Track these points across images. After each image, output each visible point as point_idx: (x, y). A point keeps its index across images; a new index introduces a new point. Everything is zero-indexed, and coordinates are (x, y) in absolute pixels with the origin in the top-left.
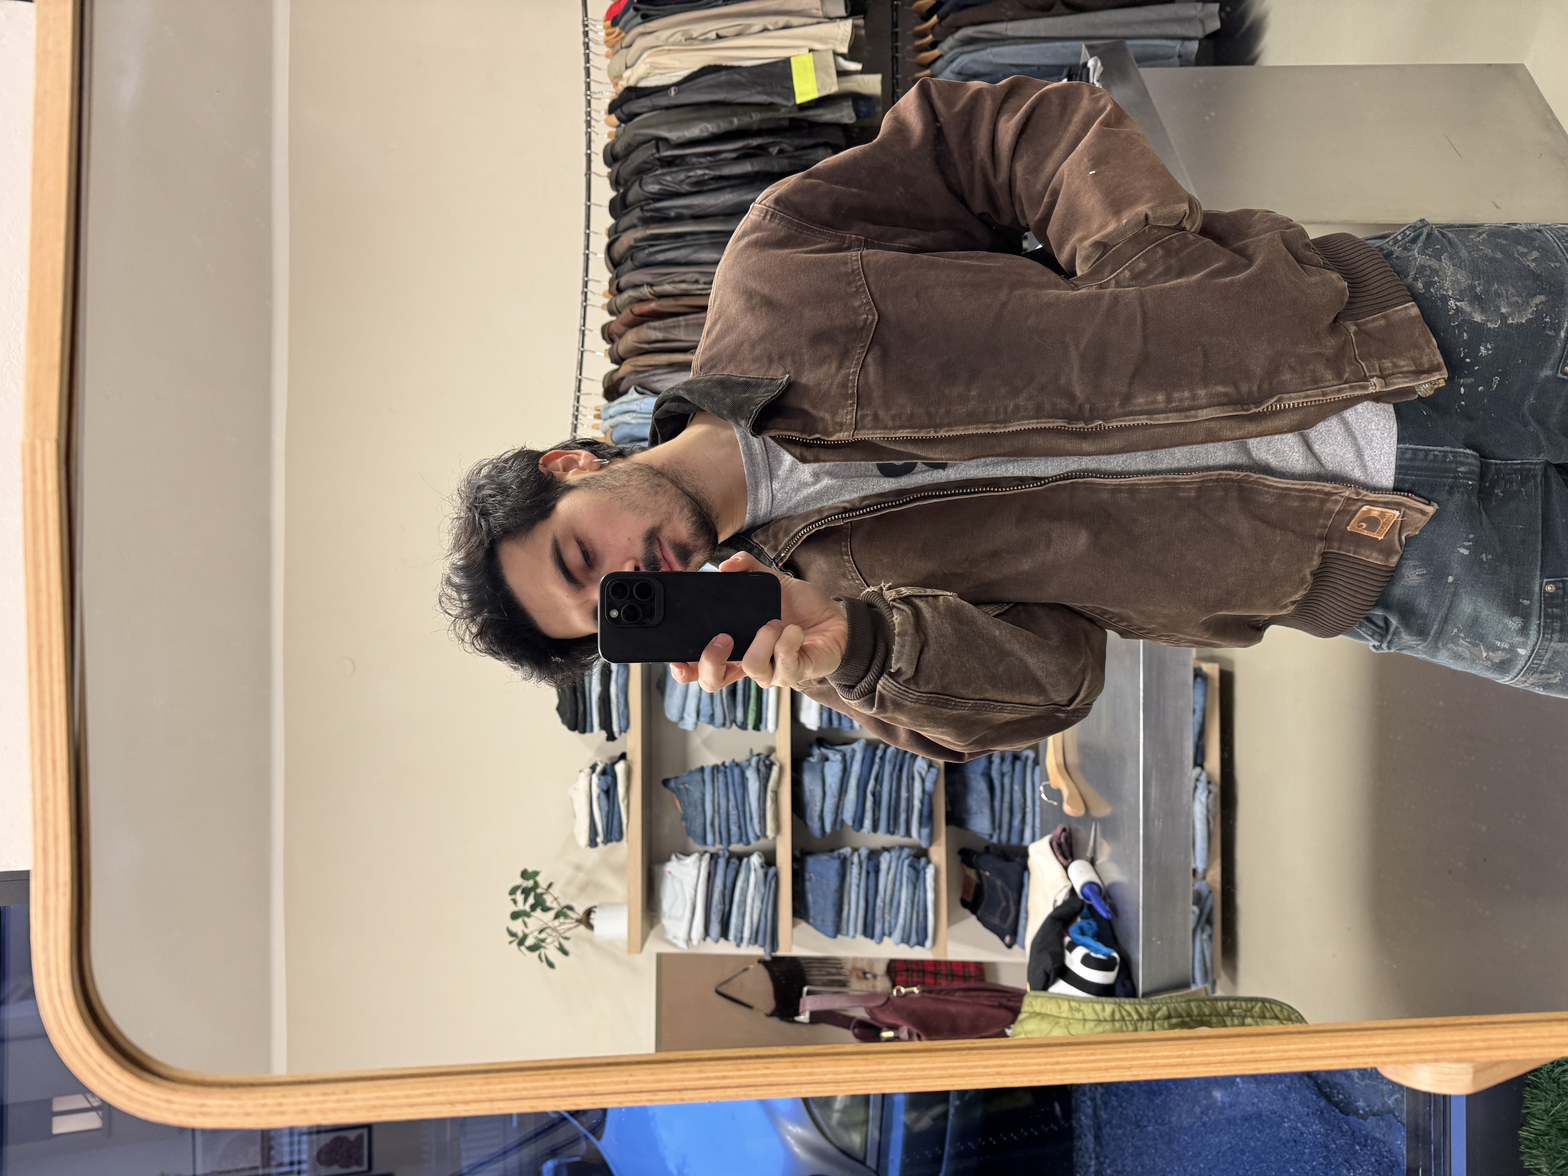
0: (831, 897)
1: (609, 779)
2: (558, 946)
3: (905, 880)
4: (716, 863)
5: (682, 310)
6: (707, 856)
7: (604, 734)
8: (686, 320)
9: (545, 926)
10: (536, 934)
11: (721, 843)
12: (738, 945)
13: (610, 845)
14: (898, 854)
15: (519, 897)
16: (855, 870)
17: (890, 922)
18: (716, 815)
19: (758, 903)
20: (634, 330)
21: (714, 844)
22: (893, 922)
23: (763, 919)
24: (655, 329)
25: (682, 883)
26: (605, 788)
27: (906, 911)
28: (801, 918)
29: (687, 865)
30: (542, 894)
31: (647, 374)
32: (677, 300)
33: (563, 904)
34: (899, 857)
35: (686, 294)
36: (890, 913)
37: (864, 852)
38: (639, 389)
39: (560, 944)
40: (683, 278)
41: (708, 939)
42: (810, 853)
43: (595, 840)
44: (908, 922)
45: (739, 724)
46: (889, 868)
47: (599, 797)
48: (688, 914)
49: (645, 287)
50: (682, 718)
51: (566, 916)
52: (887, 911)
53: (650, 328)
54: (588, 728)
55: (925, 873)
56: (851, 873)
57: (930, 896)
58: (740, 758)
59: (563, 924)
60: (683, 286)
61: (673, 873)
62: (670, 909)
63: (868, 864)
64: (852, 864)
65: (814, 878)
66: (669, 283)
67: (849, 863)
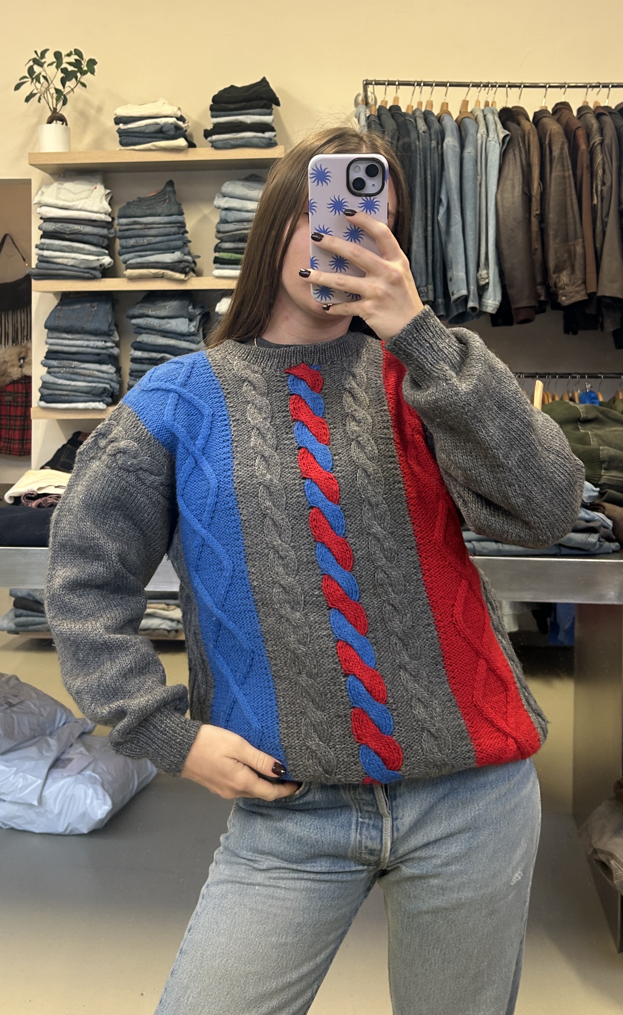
0: (78, 324)
1: (172, 133)
2: (34, 92)
3: (94, 385)
4: (104, 227)
5: (579, 172)
6: (110, 219)
7: (210, 127)
8: (569, 176)
9: (50, 82)
10: (43, 74)
11: (120, 231)
12: (37, 247)
13: (117, 135)
14: (115, 379)
15: (72, 59)
16: (100, 344)
17: (60, 372)
18: (143, 226)
19: (71, 262)
20: (561, 131)
21: (119, 225)
22: (59, 375)
23: (59, 267)
24: (562, 149)
25: (87, 198)
26: (164, 129)
27: (69, 385)
28: (61, 300)
29: (101, 202)
30: (76, 78)
31: (521, 145)
32: (587, 168)
33: (68, 97)
34: (112, 380)
35: (593, 175)
36: (65, 372)
37: (116, 351)
38: (508, 138)
39: (35, 94)
40: (607, 171)
41: (42, 221)
42: (113, 306)
43: (121, 122)
44: (60, 387)
45: (219, 245)
46: (103, 372)
47: (157, 124)
48: (61, 203)
49: (600, 138)
50: (224, 196)
51: (58, 100)
52: (68, 370)
53: (563, 144)
54: (215, 113)
55: (99, 401)
56: (98, 341)
57: (81, 405)
58: (192, 247)
59: (52, 98)
60: (600, 172)
61: (95, 190)
62: (65, 189)
63: (105, 354)
64: (105, 342)
65: (93, 310)
66: (603, 159)
67: (106, 338)
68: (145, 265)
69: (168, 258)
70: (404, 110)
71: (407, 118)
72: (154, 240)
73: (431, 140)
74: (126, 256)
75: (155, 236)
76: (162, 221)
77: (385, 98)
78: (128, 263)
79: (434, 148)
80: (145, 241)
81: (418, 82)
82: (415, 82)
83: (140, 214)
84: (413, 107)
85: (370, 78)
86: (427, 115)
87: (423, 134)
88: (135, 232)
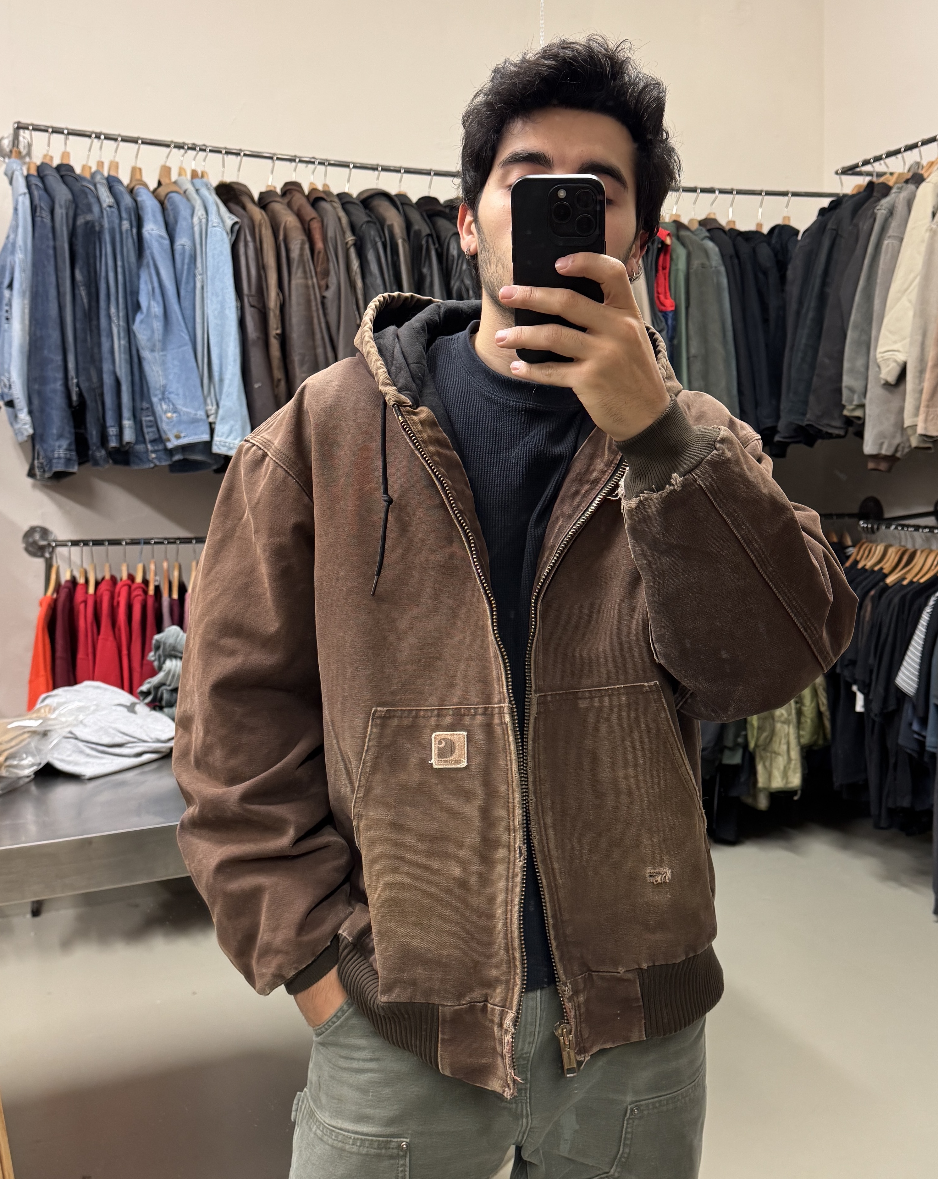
8: (313, 286)
38: (236, 228)
70: (78, 170)
71: (85, 184)
73: (121, 218)
77: (48, 151)
79: (127, 231)
81: (96, 133)
82: (93, 132)
84: (90, 168)
85: (25, 120)
86: (112, 182)
87: (108, 209)
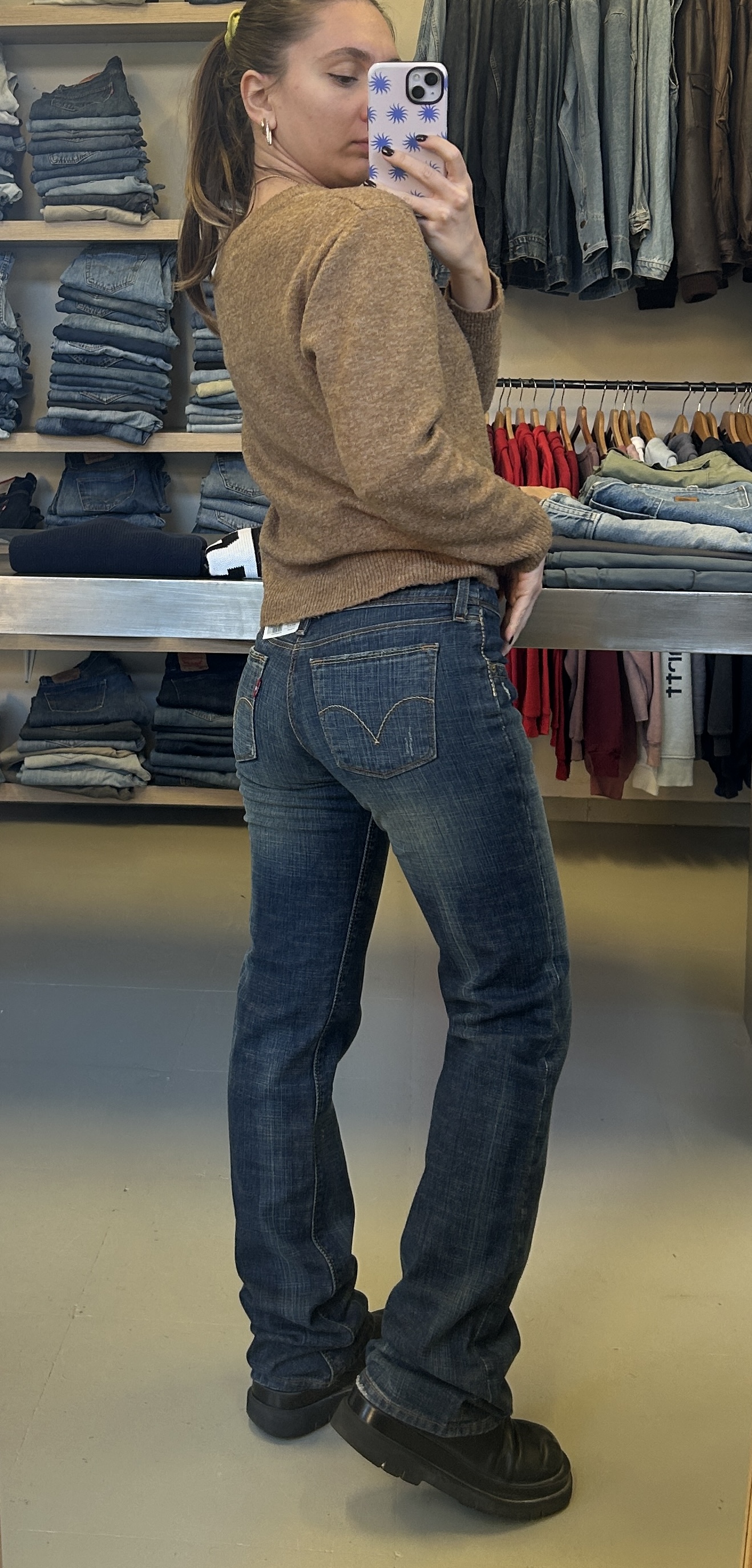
4: (7, 135)
6: (16, 122)
11: (34, 141)
18: (71, 133)
21: (31, 131)
58: (152, 169)
68: (76, 199)
69: (113, 186)
72: (90, 156)
74: (46, 184)
75: (93, 150)
76: (104, 125)
78: (46, 194)
80: (76, 157)
83: (67, 114)
88: (59, 144)
